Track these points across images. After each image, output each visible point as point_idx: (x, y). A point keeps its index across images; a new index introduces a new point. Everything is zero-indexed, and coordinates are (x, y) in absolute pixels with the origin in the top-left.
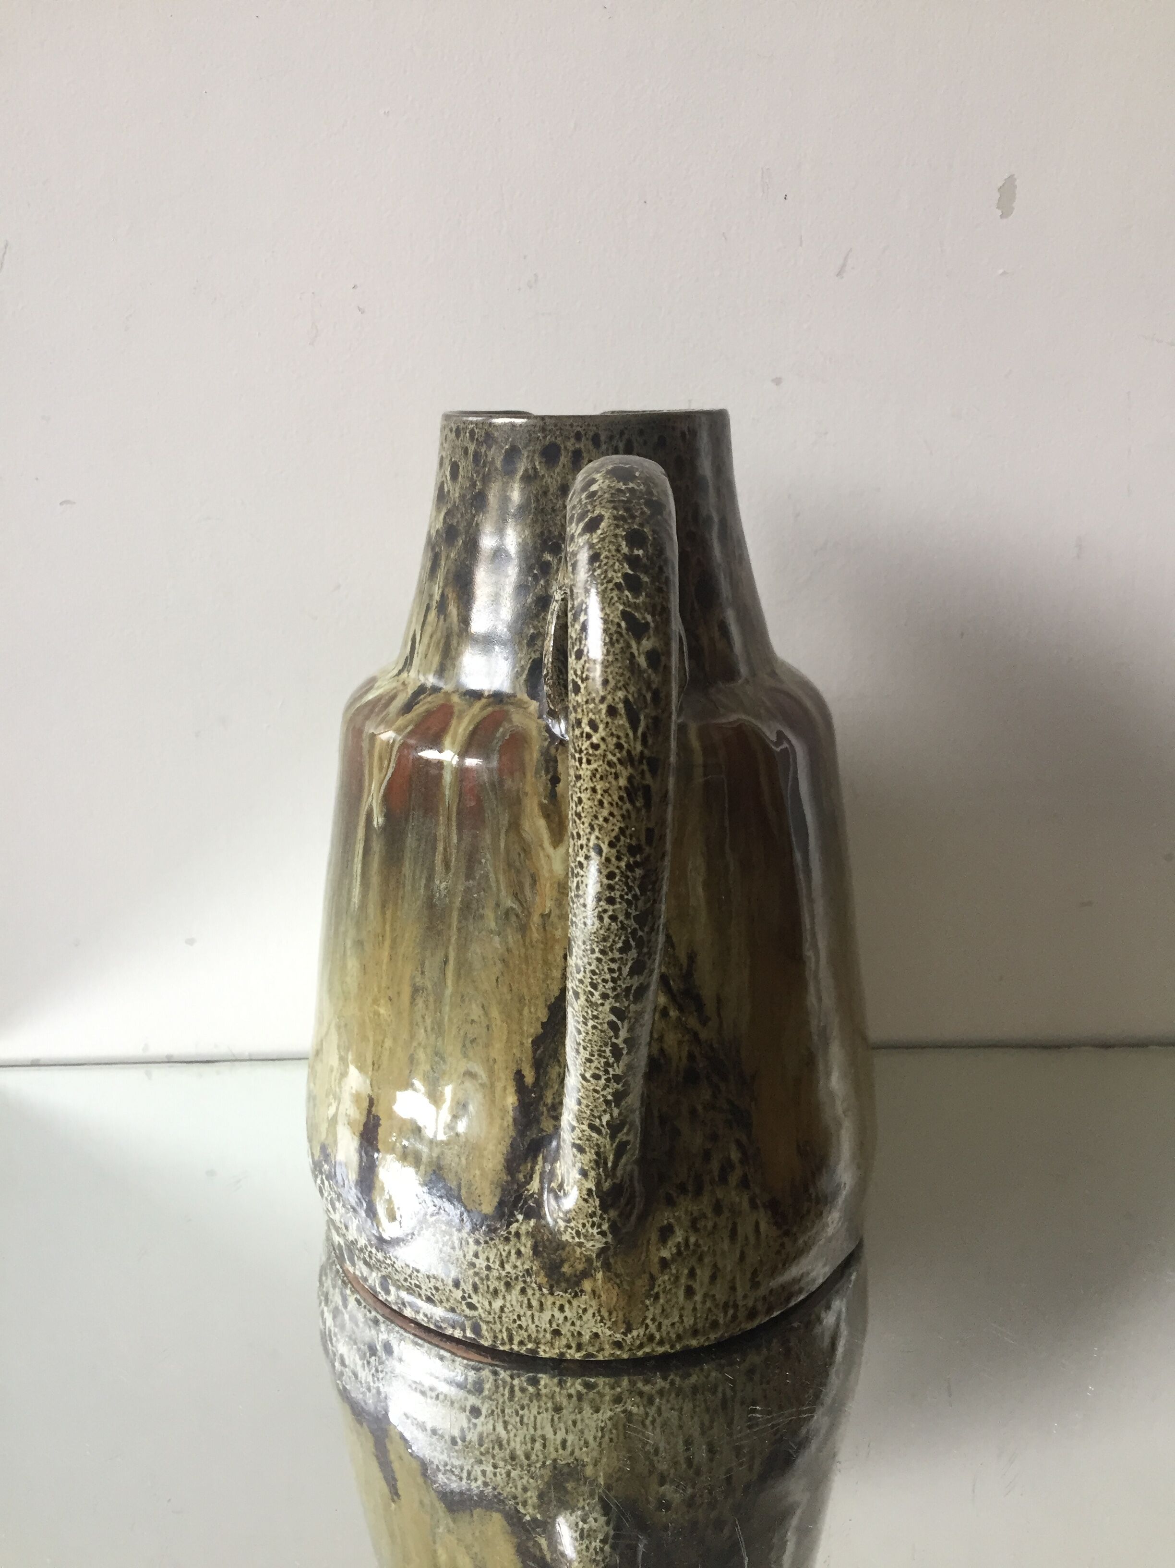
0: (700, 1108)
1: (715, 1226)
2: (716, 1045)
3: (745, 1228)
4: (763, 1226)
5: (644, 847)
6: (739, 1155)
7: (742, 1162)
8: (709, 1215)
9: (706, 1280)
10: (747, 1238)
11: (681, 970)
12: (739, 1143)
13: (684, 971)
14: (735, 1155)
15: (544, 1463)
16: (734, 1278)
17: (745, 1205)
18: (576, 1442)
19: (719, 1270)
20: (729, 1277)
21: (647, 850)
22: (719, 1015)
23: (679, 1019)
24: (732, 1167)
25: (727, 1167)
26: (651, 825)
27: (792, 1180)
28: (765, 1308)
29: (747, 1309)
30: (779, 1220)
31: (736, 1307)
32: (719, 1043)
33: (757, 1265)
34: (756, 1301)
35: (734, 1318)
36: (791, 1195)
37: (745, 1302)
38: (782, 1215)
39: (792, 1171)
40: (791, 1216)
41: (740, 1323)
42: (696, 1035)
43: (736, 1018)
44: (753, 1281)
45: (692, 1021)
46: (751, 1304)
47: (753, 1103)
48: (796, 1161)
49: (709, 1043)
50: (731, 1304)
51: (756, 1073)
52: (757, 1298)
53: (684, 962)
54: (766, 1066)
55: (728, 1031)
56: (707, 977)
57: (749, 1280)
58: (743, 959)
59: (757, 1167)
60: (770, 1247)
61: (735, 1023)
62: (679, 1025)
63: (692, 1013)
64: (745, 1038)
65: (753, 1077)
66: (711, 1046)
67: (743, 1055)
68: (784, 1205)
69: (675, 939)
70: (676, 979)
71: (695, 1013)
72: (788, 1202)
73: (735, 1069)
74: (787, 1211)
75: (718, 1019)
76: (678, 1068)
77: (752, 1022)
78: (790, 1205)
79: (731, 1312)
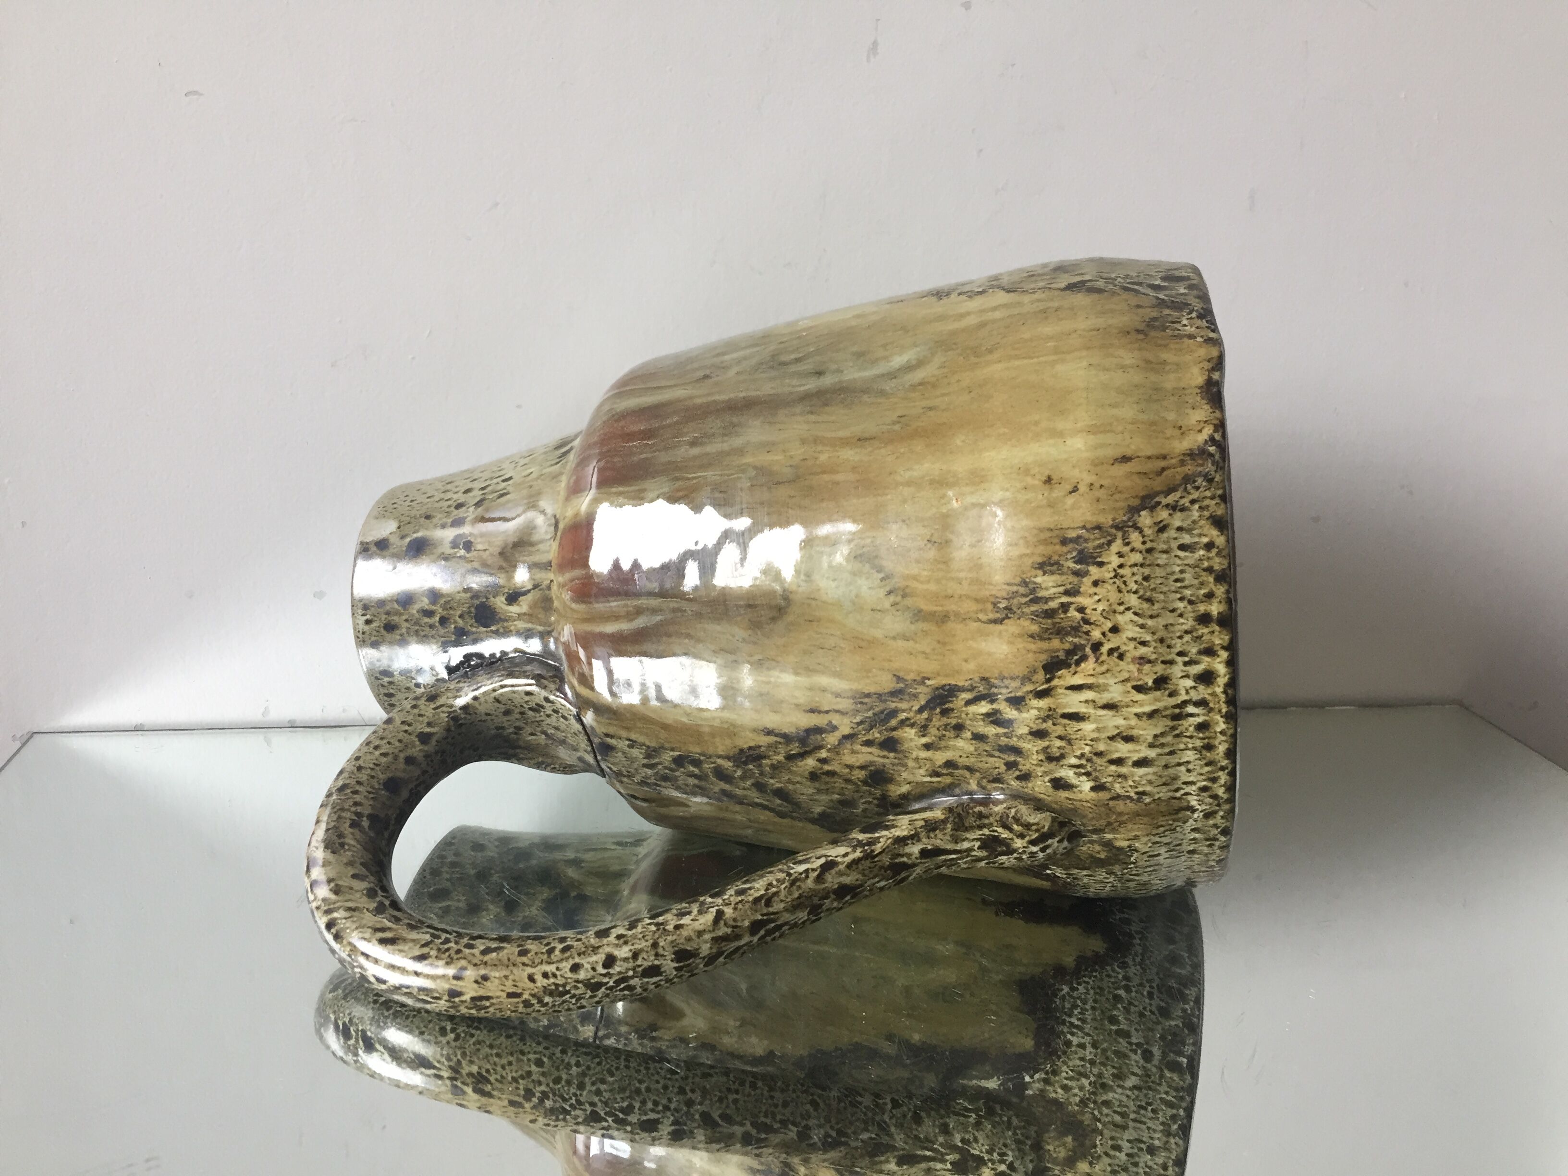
0: (924, 740)
1: (1060, 738)
2: (858, 719)
3: (1074, 702)
4: (1077, 680)
6: (983, 703)
7: (992, 702)
8: (1047, 743)
9: (1130, 746)
10: (1087, 702)
11: (780, 743)
12: (969, 703)
13: (782, 740)
14: (984, 707)
16: (1138, 716)
17: (1043, 703)
19: (1118, 735)
20: (1134, 722)
22: (827, 712)
23: (829, 750)
24: (996, 712)
25: (994, 718)
27: (1032, 636)
28: (1207, 659)
29: (1194, 688)
30: (1076, 658)
31: (1185, 703)
32: (855, 715)
33: (1129, 685)
34: (1187, 676)
35: (1201, 703)
36: (1050, 639)
37: (1183, 692)
38: (1070, 653)
39: (1021, 636)
40: (1076, 640)
41: (1214, 694)
42: (846, 737)
43: (832, 693)
44: (1150, 689)
45: (832, 739)
46: (1189, 683)
47: (927, 681)
48: (1011, 627)
49: (852, 725)
50: (1177, 711)
51: (894, 675)
52: (1184, 674)
53: (772, 739)
54: (891, 661)
55: (845, 704)
56: (788, 720)
57: (1146, 694)
58: (772, 680)
59: (1003, 685)
60: (1108, 671)
61: (838, 695)
62: (836, 750)
63: (823, 739)
64: (855, 686)
65: (899, 679)
66: (859, 724)
67: (872, 689)
68: (1058, 650)
69: (752, 744)
70: (789, 748)
71: (823, 736)
72: (1056, 643)
73: (886, 701)
74: (1067, 646)
75: (831, 713)
76: (879, 756)
77: (838, 675)
78: (1061, 641)
79: (1190, 709)
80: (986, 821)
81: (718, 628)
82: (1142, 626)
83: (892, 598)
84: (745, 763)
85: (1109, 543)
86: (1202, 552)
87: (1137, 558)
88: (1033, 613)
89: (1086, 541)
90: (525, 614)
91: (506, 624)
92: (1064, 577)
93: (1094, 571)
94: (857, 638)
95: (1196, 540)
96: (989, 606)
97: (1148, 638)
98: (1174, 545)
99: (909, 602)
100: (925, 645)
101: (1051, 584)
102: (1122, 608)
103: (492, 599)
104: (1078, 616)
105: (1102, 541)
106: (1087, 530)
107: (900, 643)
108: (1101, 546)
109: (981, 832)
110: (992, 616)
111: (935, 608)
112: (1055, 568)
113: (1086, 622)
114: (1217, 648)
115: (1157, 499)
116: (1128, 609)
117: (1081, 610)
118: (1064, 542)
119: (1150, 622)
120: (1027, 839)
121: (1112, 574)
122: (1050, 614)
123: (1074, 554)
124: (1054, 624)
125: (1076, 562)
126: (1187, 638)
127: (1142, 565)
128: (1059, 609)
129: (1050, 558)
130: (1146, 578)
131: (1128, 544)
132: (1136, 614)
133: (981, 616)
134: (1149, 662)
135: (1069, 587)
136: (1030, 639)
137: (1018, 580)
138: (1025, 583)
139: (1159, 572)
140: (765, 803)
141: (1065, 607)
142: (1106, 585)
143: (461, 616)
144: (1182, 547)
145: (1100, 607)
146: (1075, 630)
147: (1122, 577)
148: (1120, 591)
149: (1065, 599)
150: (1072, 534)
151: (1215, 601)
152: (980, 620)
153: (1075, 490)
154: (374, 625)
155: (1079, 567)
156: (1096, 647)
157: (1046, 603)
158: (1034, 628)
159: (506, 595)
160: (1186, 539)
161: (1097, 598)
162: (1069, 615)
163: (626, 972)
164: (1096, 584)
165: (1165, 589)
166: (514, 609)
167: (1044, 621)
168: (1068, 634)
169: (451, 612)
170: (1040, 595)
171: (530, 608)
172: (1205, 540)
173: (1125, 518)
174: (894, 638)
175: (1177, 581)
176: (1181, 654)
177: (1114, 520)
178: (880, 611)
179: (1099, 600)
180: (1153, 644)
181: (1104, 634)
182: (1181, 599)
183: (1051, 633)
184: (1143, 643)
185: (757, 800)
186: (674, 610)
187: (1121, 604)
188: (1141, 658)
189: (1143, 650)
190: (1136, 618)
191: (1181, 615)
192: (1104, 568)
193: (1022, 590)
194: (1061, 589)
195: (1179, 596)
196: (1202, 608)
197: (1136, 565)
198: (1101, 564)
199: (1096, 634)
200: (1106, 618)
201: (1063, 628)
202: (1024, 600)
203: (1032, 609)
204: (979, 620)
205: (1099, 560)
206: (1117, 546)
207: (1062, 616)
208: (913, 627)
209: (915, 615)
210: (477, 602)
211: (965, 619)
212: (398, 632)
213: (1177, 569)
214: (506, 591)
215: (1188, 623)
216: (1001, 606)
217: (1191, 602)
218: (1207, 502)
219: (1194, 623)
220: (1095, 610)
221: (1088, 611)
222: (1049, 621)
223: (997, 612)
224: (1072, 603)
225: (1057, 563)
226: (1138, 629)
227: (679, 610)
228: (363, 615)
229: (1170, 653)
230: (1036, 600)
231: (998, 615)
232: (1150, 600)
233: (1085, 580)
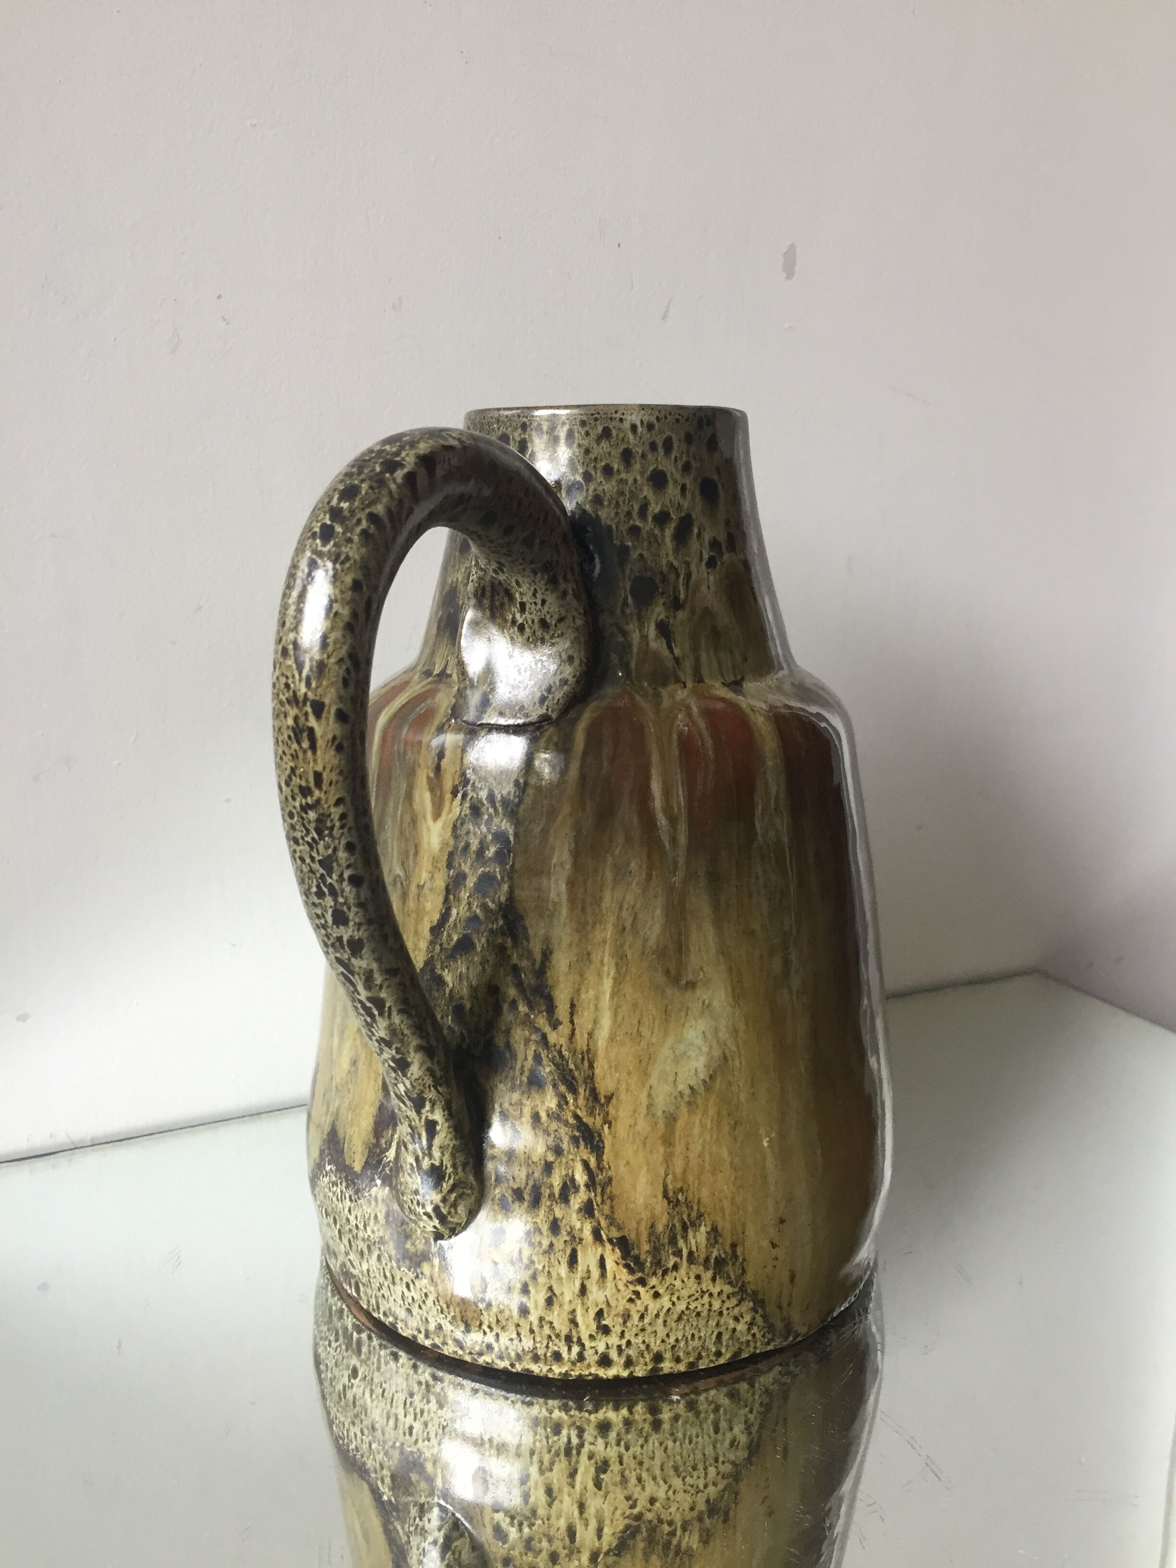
0: (543, 1115)
1: (551, 1245)
2: (566, 1053)
3: (588, 1258)
4: (610, 1265)
5: (313, 788)
6: (585, 1178)
7: (587, 1186)
8: (545, 1233)
9: (542, 1301)
10: (589, 1271)
11: (534, 964)
12: (586, 1164)
13: (537, 967)
14: (581, 1177)
15: (395, 1443)
16: (574, 1311)
17: (587, 1234)
18: (420, 1432)
19: (554, 1294)
20: (567, 1308)
21: (317, 793)
22: (572, 1022)
23: (527, 1015)
24: (577, 1189)
25: (568, 1188)
26: (319, 768)
27: (653, 1226)
28: (623, 1360)
29: (596, 1353)
30: (632, 1264)
31: (582, 1346)
32: (569, 1050)
33: (604, 1306)
34: (608, 1347)
35: (581, 1357)
36: (650, 1241)
37: (593, 1344)
38: (637, 1259)
39: (653, 1216)
40: (648, 1264)
41: (589, 1366)
42: (544, 1037)
43: (593, 1030)
44: (599, 1322)
45: (541, 1021)
46: (601, 1348)
47: (607, 1126)
48: (660, 1206)
49: (558, 1048)
50: (575, 1340)
51: (613, 1094)
52: (610, 1345)
53: (538, 957)
54: (627, 1091)
55: (581, 1041)
56: (562, 979)
57: (594, 1319)
58: (606, 968)
59: (605, 1197)
60: (619, 1291)
61: (591, 1035)
62: (527, 1022)
63: (541, 1012)
64: (601, 1053)
65: (609, 1098)
66: (560, 1052)
67: (597, 1071)
68: (639, 1249)
69: (531, 932)
70: (528, 973)
71: (544, 1013)
72: (646, 1247)
73: (586, 1083)
74: (643, 1257)
75: (571, 1026)
76: (523, 1066)
77: (612, 1039)
78: (648, 1251)
79: (576, 1349)
80: (460, 1170)
81: (658, 912)
82: (657, 1316)
83: (687, 1091)
84: (505, 917)
85: (730, 1283)
86: (714, 1350)
87: (716, 1305)
88: (674, 1225)
89: (734, 1264)
90: (647, 644)
91: (635, 617)
92: (704, 1250)
93: (710, 1274)
94: (650, 1058)
95: (724, 1344)
96: (679, 1186)
97: (647, 1320)
98: (722, 1329)
99: (684, 1109)
100: (642, 1125)
101: (699, 1241)
102: (675, 1299)
103: (661, 601)
104: (670, 1264)
105: (733, 1277)
106: (742, 1263)
107: (645, 1102)
108: (729, 1277)
109: (449, 1166)
110: (670, 1187)
111: (677, 1135)
112: (713, 1241)
113: (665, 1273)
114: (632, 1369)
115: (760, 1310)
116: (674, 1304)
117: (676, 1267)
118: (734, 1246)
119: (660, 1321)
120: (441, 1205)
121: (705, 1289)
122: (673, 1241)
123: (723, 1256)
124: (663, 1245)
125: (716, 1258)
126: (643, 1347)
127: (710, 1310)
128: (677, 1248)
129: (720, 1236)
130: (698, 1314)
131: (728, 1297)
132: (669, 1310)
133: (670, 1177)
134: (625, 1322)
135: (696, 1255)
136: (650, 1224)
137: (702, 1210)
138: (700, 1216)
139: (702, 1323)
140: (452, 920)
141: (678, 1253)
142: (695, 1286)
143: (641, 556)
144: (720, 1335)
145: (678, 1283)
146: (658, 1263)
147: (702, 1297)
148: (689, 1297)
149: (685, 1253)
150: (739, 1251)
151: (673, 1364)
152: (666, 1177)
153: (774, 1246)
154: (631, 436)
155: (712, 1261)
156: (642, 1282)
157: (683, 1237)
158: (660, 1228)
159: (667, 620)
160: (725, 1337)
161: (686, 1279)
162: (671, 1257)
163: (342, 896)
164: (698, 1277)
165: (687, 1328)
166: (652, 632)
167: (666, 1236)
168: (654, 1257)
169: (645, 544)
170: (689, 1230)
171: (655, 653)
172: (723, 1350)
173: (749, 1291)
174: (649, 1095)
175: (693, 1335)
176: (629, 1343)
177: (749, 1283)
178: (675, 1080)
179: (683, 1282)
180: (641, 1324)
181: (653, 1287)
182: (677, 1340)
183: (654, 1242)
184: (642, 1317)
185: (454, 912)
186: (675, 863)
187: (678, 1298)
188: (629, 1316)
189: (636, 1317)
190: (665, 1310)
191: (663, 1341)
192: (710, 1282)
193: (694, 1214)
194: (694, 1249)
195: (680, 1338)
196: (668, 1355)
197: (710, 1306)
198: (714, 1279)
199: (653, 1281)
200: (667, 1288)
201: (659, 1253)
202: (685, 1217)
203: (677, 1225)
204: (666, 1175)
205: (718, 1277)
206: (728, 1289)
207: (670, 1251)
208: (660, 1113)
209: (671, 1115)
210: (658, 580)
211: (667, 1163)
212: (622, 468)
213: (702, 1334)
214: (671, 622)
215: (656, 1347)
216: (680, 1197)
217: (673, 1347)
218: (752, 1344)
219: (655, 1351)
220: (675, 1279)
221: (674, 1273)
222: (666, 1241)
223: (674, 1193)
224: (681, 1259)
225: (716, 1242)
226: (655, 1312)
227: (676, 867)
228: (642, 422)
229: (630, 1335)
230: (685, 1228)
231: (671, 1194)
232: (680, 1319)
233: (702, 1268)
